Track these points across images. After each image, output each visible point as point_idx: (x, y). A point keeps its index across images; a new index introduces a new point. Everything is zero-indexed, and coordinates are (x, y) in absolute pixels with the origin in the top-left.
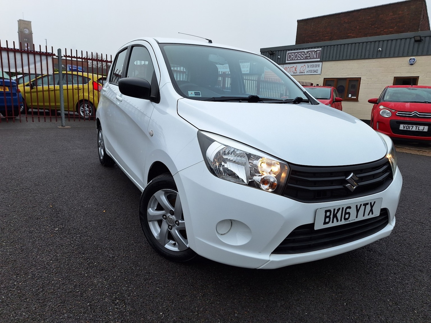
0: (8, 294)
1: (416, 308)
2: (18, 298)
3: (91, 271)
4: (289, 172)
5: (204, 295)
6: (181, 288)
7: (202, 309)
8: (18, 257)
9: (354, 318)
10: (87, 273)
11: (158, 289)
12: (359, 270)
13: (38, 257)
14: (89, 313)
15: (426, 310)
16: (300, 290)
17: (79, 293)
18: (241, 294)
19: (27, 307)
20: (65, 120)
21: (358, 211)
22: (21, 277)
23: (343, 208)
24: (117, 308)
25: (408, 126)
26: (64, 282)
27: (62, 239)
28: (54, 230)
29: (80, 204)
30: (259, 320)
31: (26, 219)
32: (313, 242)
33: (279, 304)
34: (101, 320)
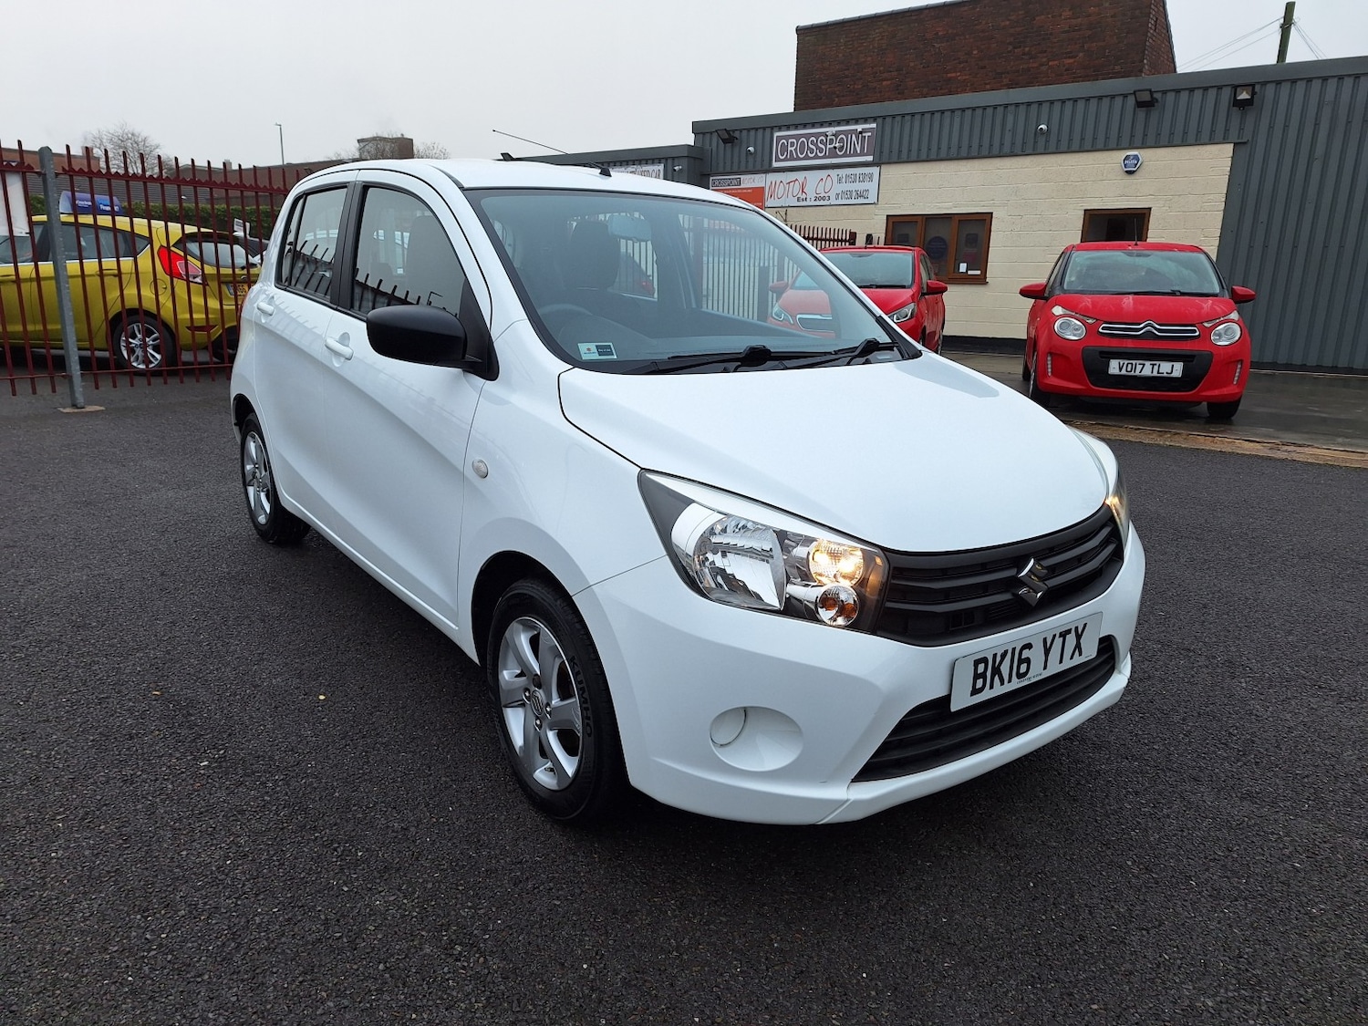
0: (140, 969)
1: (1193, 874)
2: (176, 977)
3: (355, 876)
4: (886, 572)
5: (682, 904)
6: (619, 892)
7: (686, 941)
8: (120, 859)
9: (1058, 917)
10: (345, 884)
11: (558, 903)
12: (1052, 795)
13: (184, 853)
14: (392, 991)
15: (1215, 877)
16: (919, 862)
17: (345, 940)
18: (775, 891)
19: (212, 996)
20: (83, 387)
21: (1047, 651)
22: (158, 915)
23: (1014, 649)
24: (464, 968)
25: (1132, 364)
26: (290, 915)
27: (233, 792)
28: (198, 769)
29: (246, 678)
30: (834, 950)
31: (93, 741)
32: (947, 742)
33: (875, 905)
34: (430, 1003)
